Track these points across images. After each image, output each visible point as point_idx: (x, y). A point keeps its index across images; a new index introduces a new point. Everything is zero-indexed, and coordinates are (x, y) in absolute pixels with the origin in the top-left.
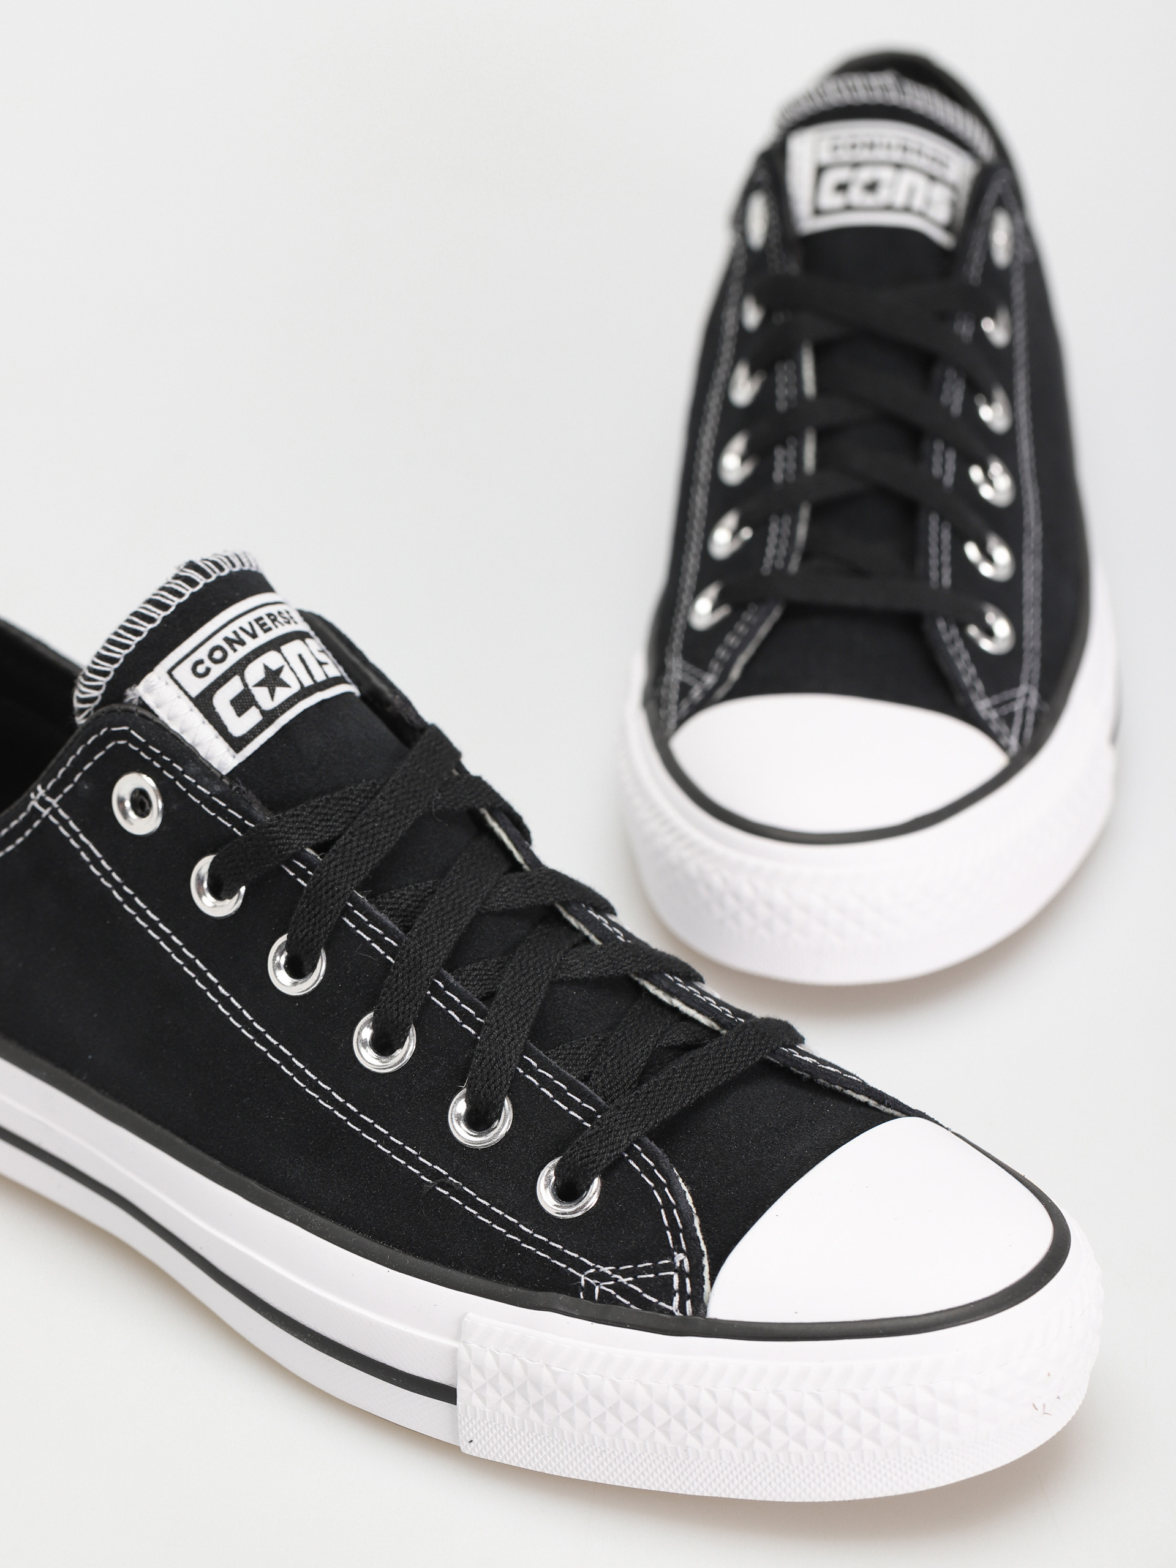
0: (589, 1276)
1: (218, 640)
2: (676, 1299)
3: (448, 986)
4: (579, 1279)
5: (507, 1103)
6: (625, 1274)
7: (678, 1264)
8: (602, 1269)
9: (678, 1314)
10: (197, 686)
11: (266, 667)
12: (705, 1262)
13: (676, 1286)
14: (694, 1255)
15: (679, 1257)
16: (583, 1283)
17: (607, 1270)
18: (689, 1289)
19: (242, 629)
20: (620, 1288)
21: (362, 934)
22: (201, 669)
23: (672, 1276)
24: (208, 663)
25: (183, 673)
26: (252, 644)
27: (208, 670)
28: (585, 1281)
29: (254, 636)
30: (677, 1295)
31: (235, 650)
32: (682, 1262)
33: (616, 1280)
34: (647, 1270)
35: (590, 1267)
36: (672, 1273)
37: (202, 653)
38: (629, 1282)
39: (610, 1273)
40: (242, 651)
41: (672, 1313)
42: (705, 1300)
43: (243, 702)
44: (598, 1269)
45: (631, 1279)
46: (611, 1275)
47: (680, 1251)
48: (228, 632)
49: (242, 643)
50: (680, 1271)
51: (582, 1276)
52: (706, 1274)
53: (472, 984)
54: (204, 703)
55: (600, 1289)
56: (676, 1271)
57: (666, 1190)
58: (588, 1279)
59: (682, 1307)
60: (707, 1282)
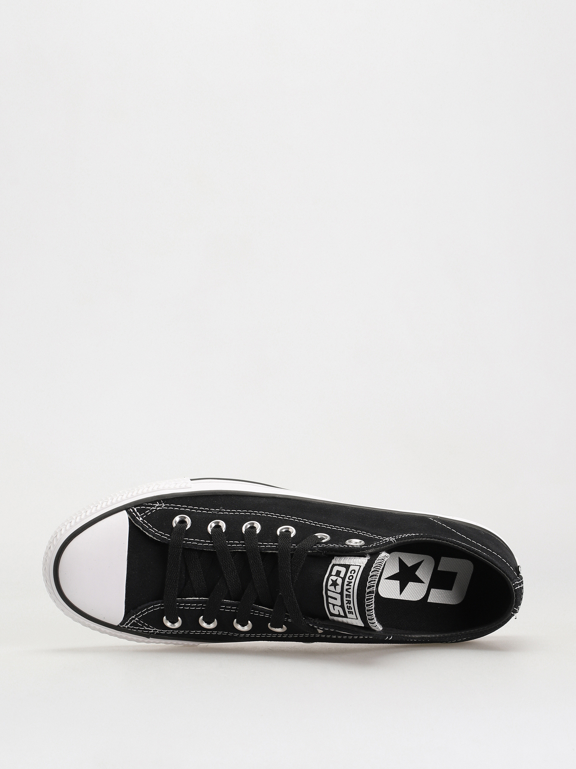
1: (353, 581)
2: (136, 511)
4: (165, 504)
5: (212, 534)
6: (153, 510)
7: (140, 517)
9: (134, 508)
10: (351, 568)
11: (338, 585)
12: (134, 522)
13: (138, 513)
14: (137, 522)
16: (163, 503)
17: (158, 508)
18: (134, 514)
19: (350, 588)
20: (154, 506)
22: (353, 572)
23: (140, 515)
24: (352, 574)
25: (357, 568)
26: (345, 587)
27: (351, 573)
29: (347, 590)
31: (347, 582)
32: (139, 519)
33: (155, 508)
34: (148, 513)
35: (163, 507)
37: (355, 575)
38: (151, 508)
40: (346, 583)
41: (135, 507)
42: (128, 514)
43: (338, 573)
44: (161, 508)
47: (141, 520)
48: (352, 584)
49: (347, 585)
52: (132, 519)
54: (347, 567)
55: (157, 504)
58: (162, 505)
59: (133, 510)
60: (130, 518)
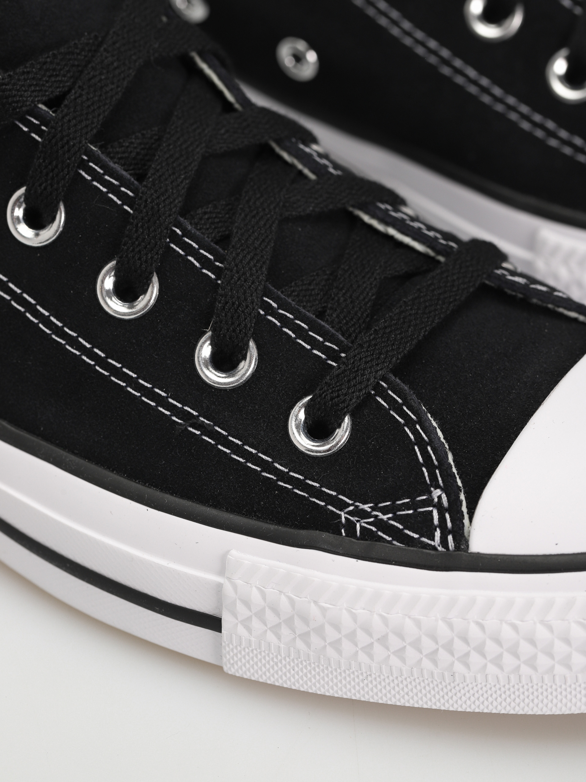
0: (349, 513)
2: (438, 534)
3: (186, 233)
4: (339, 516)
5: (252, 344)
6: (384, 511)
7: (436, 500)
8: (362, 506)
9: (440, 548)
12: (462, 497)
13: (436, 521)
14: (451, 491)
15: (437, 493)
16: (343, 520)
17: (366, 507)
18: (449, 524)
20: (380, 524)
21: (99, 185)
23: (432, 511)
28: (346, 518)
30: (438, 530)
32: (440, 497)
33: (376, 516)
34: (406, 506)
35: (349, 505)
36: (431, 509)
38: (389, 519)
39: (369, 510)
41: (434, 548)
42: (466, 534)
44: (357, 507)
45: (390, 515)
46: (371, 512)
47: (437, 487)
50: (439, 506)
51: (342, 513)
52: (464, 509)
53: (205, 227)
55: (361, 526)
56: (434, 506)
57: (418, 427)
58: (348, 516)
59: (444, 542)
60: (466, 516)
